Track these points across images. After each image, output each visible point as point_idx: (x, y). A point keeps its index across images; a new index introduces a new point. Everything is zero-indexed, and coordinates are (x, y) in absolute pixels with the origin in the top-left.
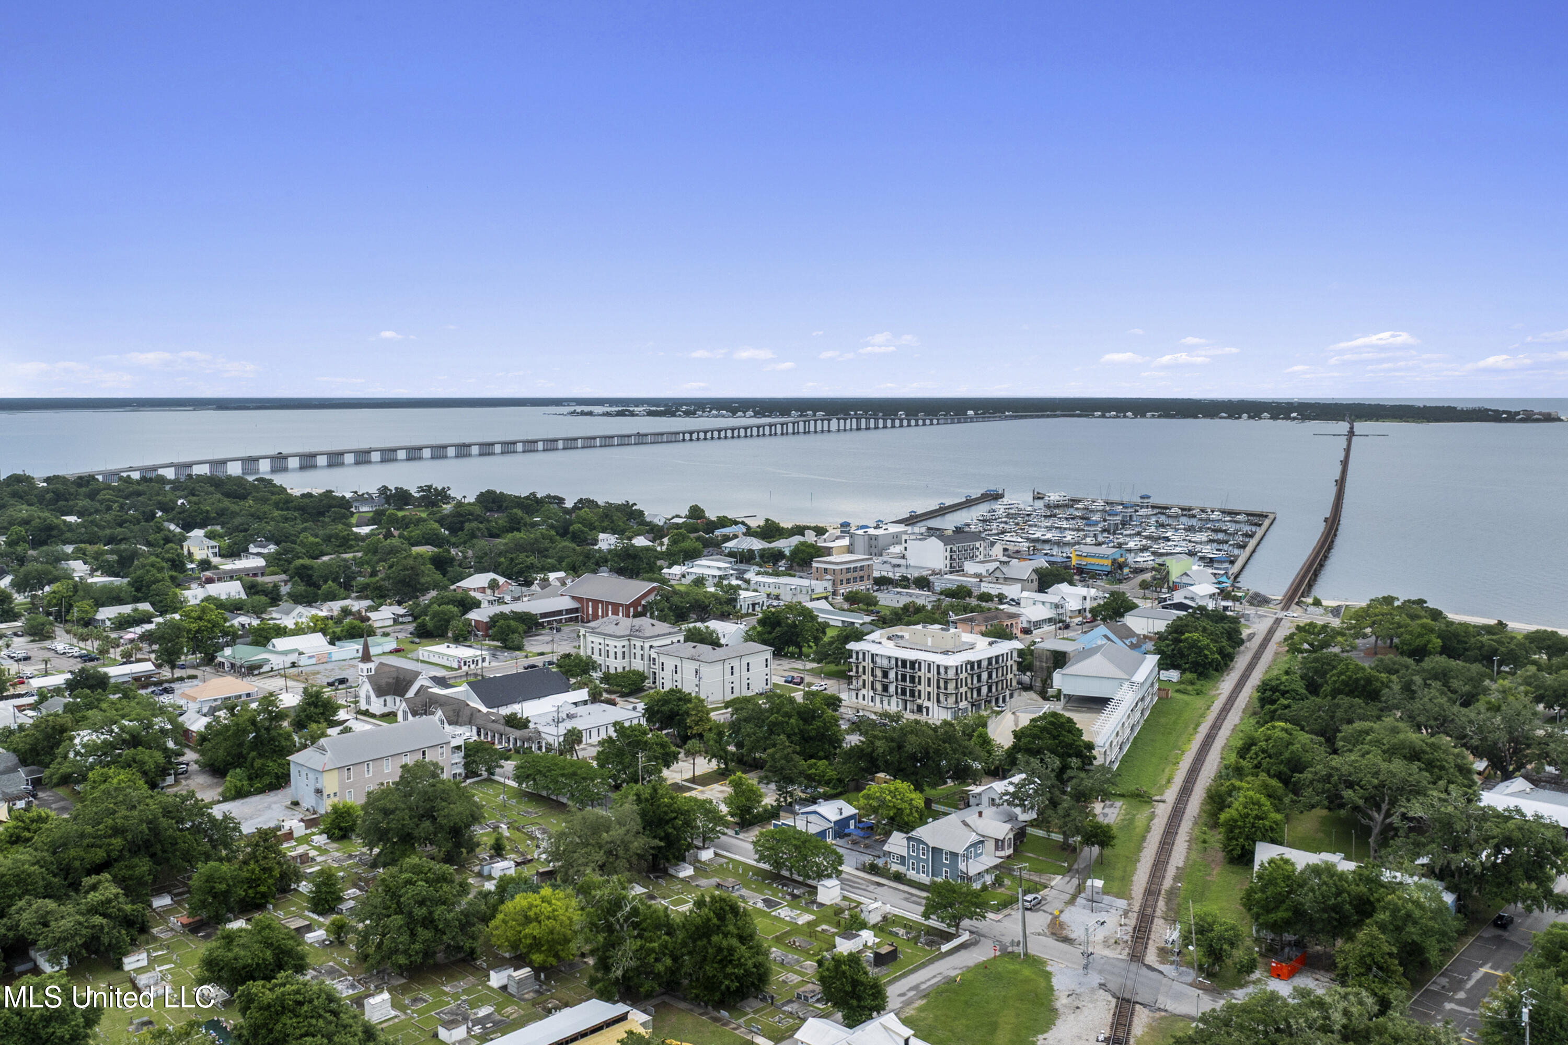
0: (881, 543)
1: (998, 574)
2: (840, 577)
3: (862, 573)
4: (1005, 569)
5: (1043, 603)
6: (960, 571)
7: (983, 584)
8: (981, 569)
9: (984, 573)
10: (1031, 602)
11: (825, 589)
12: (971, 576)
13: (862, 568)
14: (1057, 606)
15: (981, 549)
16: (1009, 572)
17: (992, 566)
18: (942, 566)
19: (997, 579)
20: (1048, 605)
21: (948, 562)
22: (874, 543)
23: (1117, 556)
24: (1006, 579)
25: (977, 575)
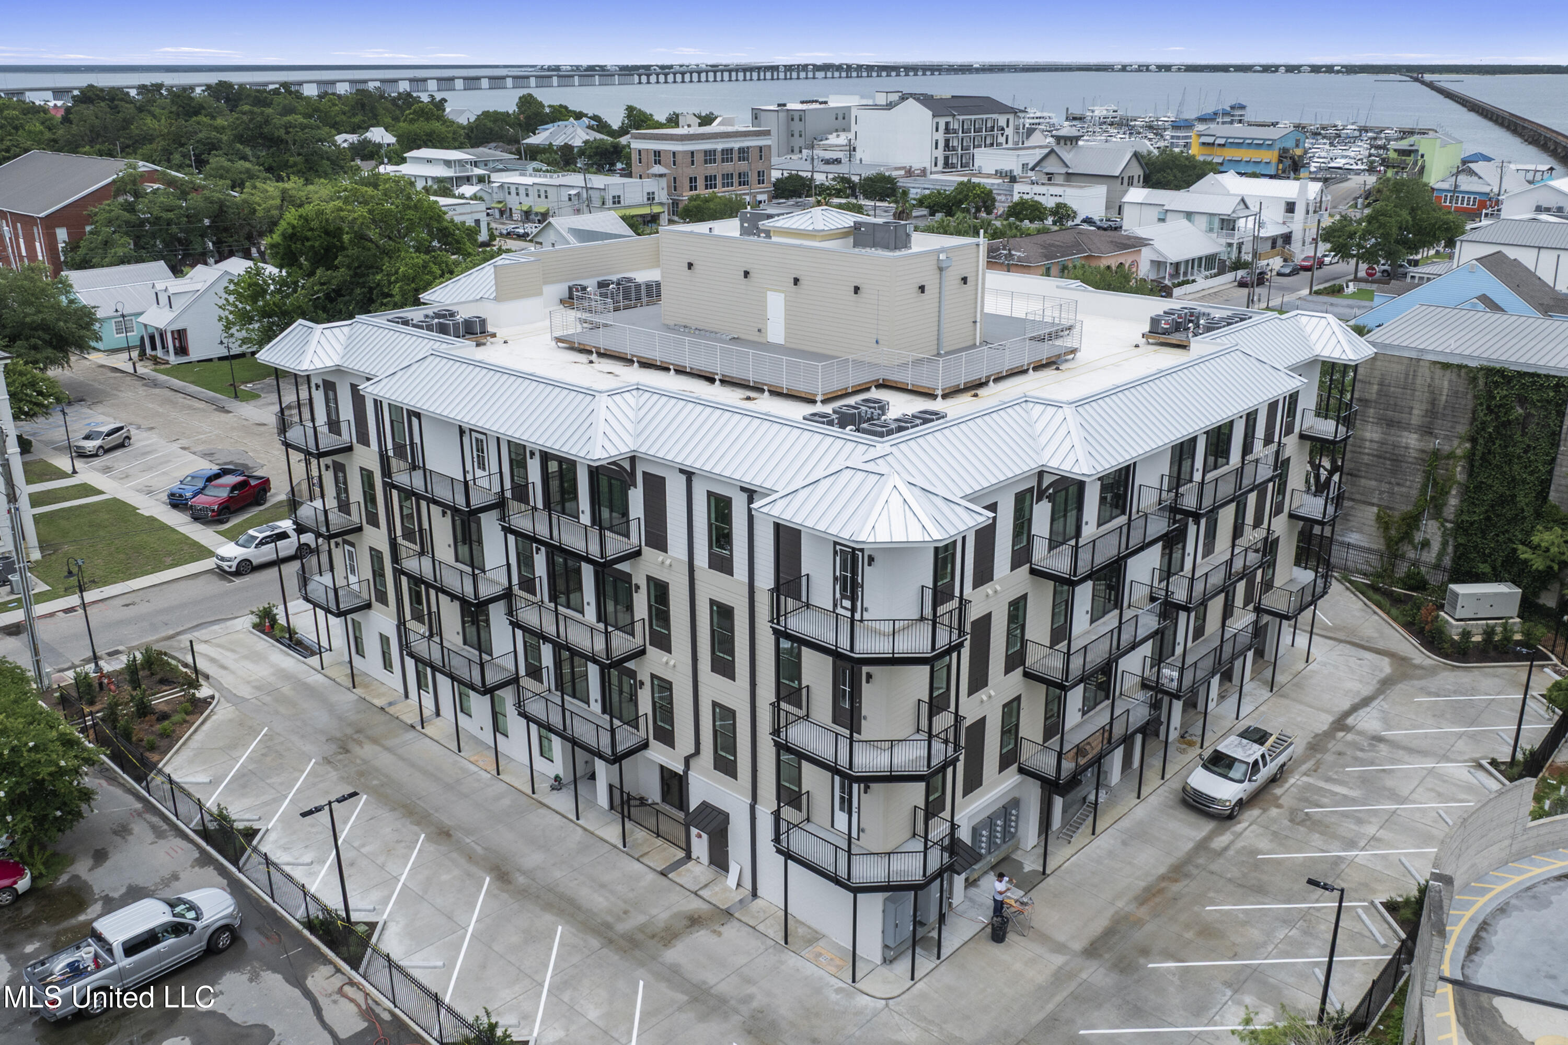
0: (811, 126)
1: (1052, 166)
2: (691, 171)
3: (743, 166)
4: (1067, 156)
5: (1189, 215)
6: (967, 164)
7: (1018, 188)
8: (1009, 161)
9: (1017, 171)
10: (1154, 213)
11: (651, 197)
12: (989, 176)
13: (743, 153)
14: (1228, 224)
15: (1009, 131)
16: (1076, 160)
17: (1033, 157)
18: (927, 163)
19: (1050, 176)
20: (1202, 222)
21: (940, 153)
22: (797, 126)
23: (1290, 144)
24: (1070, 176)
25: (999, 174)
